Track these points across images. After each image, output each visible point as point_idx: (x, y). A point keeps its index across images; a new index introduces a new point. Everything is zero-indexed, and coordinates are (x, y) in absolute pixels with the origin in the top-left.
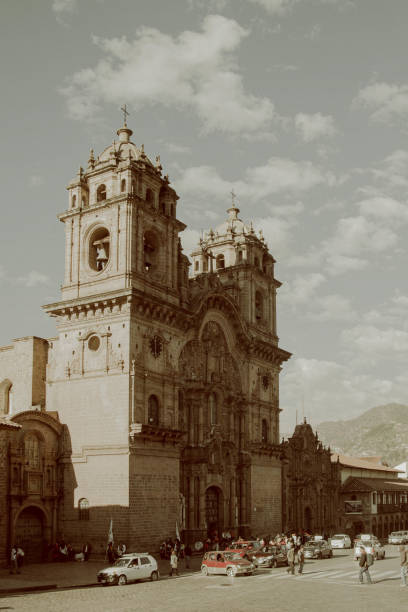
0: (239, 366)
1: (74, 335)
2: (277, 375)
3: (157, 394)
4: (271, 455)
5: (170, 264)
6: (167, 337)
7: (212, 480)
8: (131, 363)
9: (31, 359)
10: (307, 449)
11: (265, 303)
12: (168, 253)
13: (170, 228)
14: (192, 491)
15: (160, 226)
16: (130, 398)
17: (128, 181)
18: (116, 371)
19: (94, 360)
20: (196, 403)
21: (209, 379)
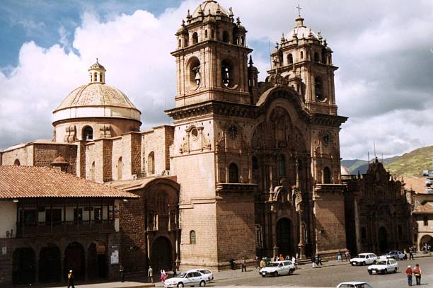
0: (303, 133)
1: (184, 128)
2: (337, 134)
3: (236, 162)
4: (333, 192)
5: (242, 76)
6: (241, 125)
7: (282, 214)
8: (215, 146)
9: (164, 139)
10: (380, 181)
11: (325, 83)
12: (240, 70)
13: (241, 53)
14: (267, 223)
15: (233, 54)
16: (215, 168)
17: (209, 31)
18: (207, 151)
19: (195, 144)
20: (267, 164)
21: (277, 146)
